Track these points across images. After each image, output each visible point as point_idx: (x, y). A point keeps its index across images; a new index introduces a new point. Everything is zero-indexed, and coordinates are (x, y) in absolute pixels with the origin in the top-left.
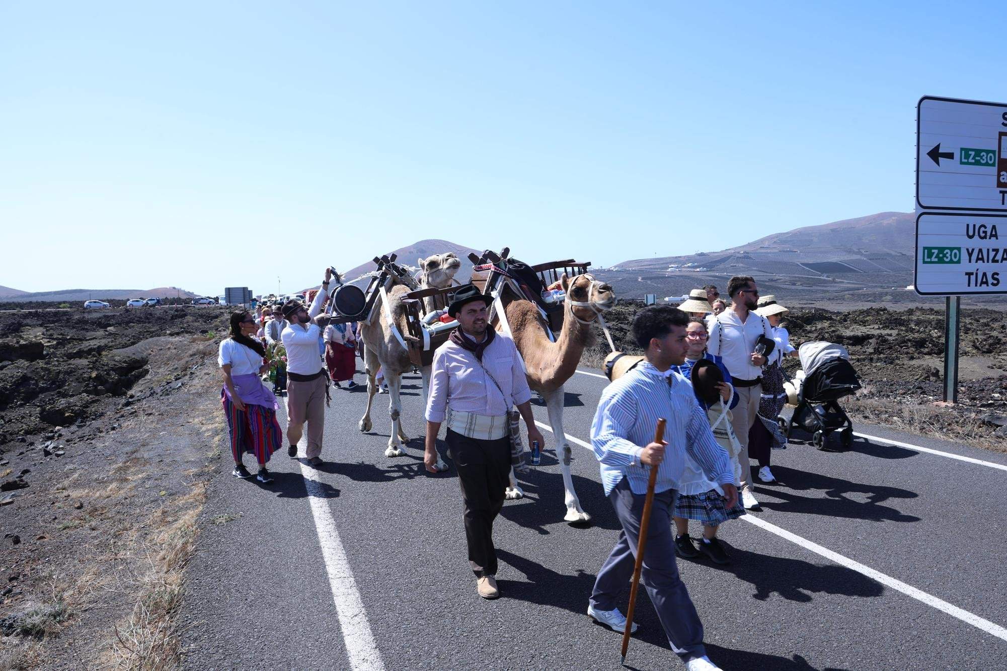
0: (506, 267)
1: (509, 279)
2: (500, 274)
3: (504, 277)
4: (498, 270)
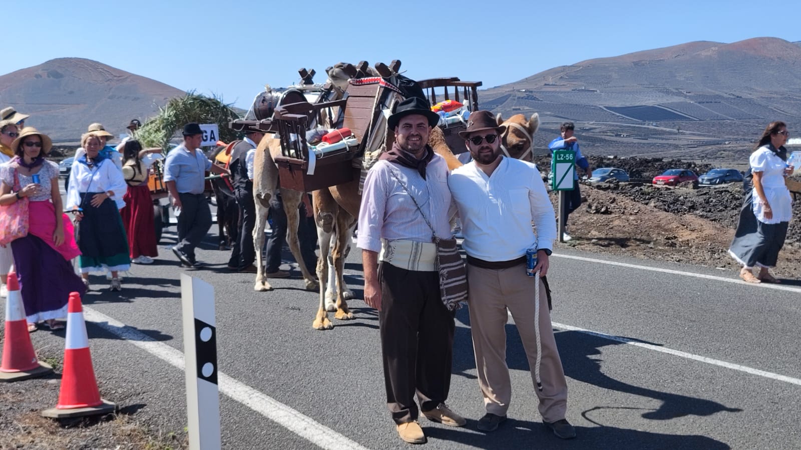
0: (397, 83)
1: (399, 96)
2: (390, 90)
3: (396, 94)
4: (389, 85)
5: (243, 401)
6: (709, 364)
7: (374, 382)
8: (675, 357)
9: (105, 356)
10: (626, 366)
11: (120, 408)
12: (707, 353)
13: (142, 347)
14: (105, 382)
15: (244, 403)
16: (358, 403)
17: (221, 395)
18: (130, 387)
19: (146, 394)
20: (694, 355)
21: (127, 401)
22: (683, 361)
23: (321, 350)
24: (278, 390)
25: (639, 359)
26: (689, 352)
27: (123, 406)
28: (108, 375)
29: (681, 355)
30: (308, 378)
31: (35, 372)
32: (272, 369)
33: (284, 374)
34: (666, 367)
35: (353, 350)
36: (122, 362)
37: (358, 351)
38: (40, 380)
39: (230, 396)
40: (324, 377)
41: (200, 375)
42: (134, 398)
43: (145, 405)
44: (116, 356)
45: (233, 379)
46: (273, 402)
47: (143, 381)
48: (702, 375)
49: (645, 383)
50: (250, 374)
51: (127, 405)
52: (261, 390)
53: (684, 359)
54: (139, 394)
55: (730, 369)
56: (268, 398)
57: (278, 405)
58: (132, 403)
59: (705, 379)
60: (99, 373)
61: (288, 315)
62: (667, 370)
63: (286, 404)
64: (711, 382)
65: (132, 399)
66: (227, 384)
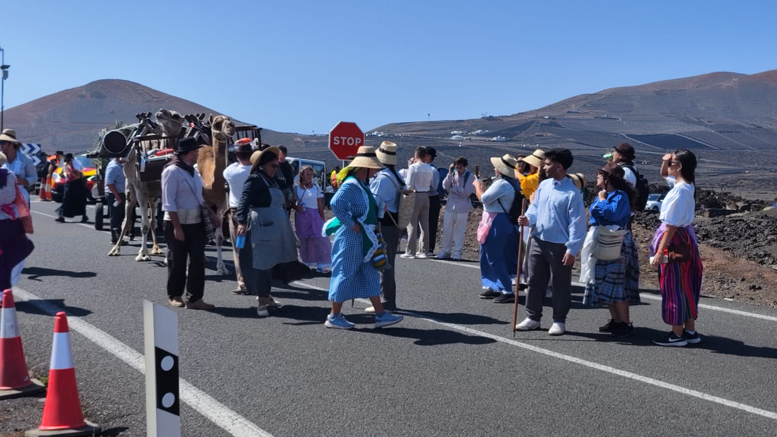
5: (225, 427)
6: (707, 401)
7: (361, 410)
8: (672, 392)
9: (97, 375)
10: (621, 400)
11: (103, 430)
12: (706, 389)
13: (135, 368)
14: (92, 403)
15: (226, 429)
16: (342, 432)
17: (205, 419)
18: (115, 409)
19: (130, 416)
20: (692, 391)
21: (111, 423)
22: (680, 396)
23: (313, 375)
24: (263, 416)
25: (635, 393)
26: (687, 387)
27: (106, 429)
28: (96, 396)
29: (678, 390)
30: (295, 404)
31: (28, 390)
32: (261, 393)
33: (271, 399)
34: (662, 402)
35: (345, 375)
36: (113, 382)
37: (351, 377)
38: (31, 399)
39: (214, 421)
40: (311, 403)
41: (160, 405)
42: (118, 420)
43: (127, 428)
44: (108, 376)
45: (219, 403)
46: (255, 429)
47: (130, 402)
48: (698, 413)
49: (639, 418)
50: (238, 399)
51: (110, 427)
52: (246, 416)
53: (681, 394)
54: (124, 416)
55: (728, 407)
56: (251, 425)
57: (260, 432)
58: (115, 425)
59: (701, 417)
60: (88, 393)
61: (286, 338)
62: (662, 406)
63: (268, 431)
64: (706, 420)
65: (115, 421)
66: (213, 408)
